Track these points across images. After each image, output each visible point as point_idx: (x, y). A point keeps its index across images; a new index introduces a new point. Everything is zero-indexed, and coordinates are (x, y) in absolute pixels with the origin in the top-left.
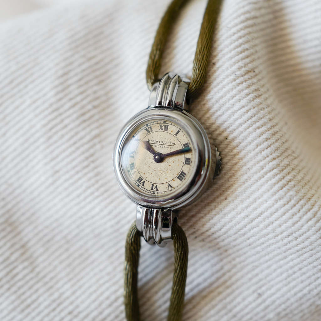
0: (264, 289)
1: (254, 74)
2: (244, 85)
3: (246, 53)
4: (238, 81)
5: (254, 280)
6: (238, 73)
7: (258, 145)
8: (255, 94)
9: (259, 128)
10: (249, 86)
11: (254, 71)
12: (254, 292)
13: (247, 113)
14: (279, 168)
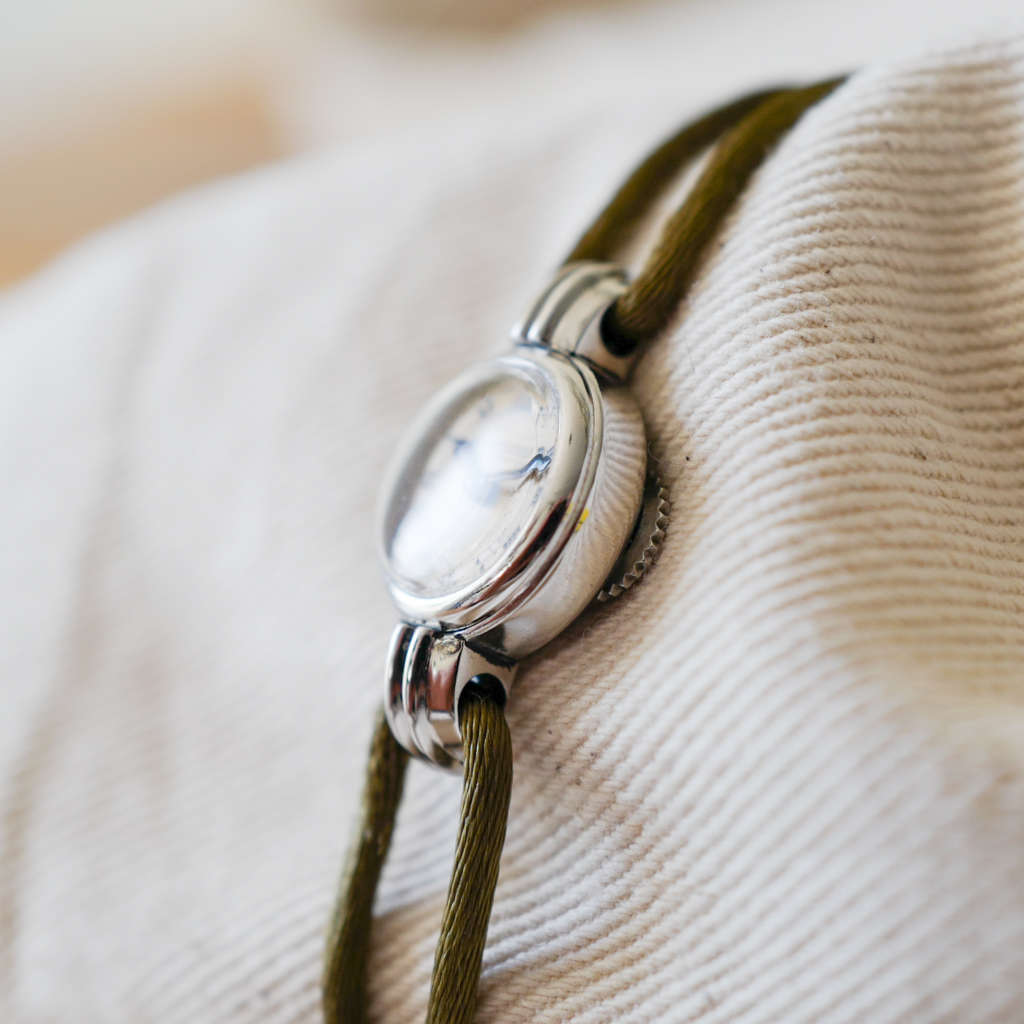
0: (725, 983)
1: (825, 278)
2: (780, 302)
3: (820, 218)
4: (763, 291)
5: (706, 948)
6: (771, 268)
7: (754, 478)
8: (805, 332)
9: (777, 427)
10: (792, 309)
11: (828, 272)
12: (697, 988)
13: (757, 381)
14: (797, 552)
